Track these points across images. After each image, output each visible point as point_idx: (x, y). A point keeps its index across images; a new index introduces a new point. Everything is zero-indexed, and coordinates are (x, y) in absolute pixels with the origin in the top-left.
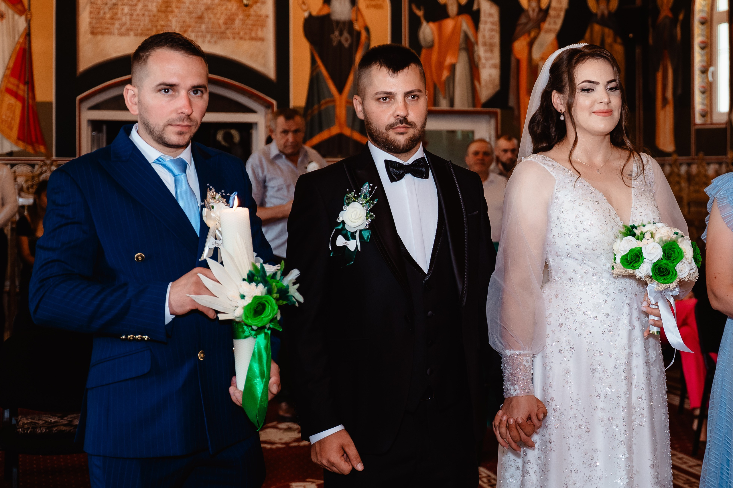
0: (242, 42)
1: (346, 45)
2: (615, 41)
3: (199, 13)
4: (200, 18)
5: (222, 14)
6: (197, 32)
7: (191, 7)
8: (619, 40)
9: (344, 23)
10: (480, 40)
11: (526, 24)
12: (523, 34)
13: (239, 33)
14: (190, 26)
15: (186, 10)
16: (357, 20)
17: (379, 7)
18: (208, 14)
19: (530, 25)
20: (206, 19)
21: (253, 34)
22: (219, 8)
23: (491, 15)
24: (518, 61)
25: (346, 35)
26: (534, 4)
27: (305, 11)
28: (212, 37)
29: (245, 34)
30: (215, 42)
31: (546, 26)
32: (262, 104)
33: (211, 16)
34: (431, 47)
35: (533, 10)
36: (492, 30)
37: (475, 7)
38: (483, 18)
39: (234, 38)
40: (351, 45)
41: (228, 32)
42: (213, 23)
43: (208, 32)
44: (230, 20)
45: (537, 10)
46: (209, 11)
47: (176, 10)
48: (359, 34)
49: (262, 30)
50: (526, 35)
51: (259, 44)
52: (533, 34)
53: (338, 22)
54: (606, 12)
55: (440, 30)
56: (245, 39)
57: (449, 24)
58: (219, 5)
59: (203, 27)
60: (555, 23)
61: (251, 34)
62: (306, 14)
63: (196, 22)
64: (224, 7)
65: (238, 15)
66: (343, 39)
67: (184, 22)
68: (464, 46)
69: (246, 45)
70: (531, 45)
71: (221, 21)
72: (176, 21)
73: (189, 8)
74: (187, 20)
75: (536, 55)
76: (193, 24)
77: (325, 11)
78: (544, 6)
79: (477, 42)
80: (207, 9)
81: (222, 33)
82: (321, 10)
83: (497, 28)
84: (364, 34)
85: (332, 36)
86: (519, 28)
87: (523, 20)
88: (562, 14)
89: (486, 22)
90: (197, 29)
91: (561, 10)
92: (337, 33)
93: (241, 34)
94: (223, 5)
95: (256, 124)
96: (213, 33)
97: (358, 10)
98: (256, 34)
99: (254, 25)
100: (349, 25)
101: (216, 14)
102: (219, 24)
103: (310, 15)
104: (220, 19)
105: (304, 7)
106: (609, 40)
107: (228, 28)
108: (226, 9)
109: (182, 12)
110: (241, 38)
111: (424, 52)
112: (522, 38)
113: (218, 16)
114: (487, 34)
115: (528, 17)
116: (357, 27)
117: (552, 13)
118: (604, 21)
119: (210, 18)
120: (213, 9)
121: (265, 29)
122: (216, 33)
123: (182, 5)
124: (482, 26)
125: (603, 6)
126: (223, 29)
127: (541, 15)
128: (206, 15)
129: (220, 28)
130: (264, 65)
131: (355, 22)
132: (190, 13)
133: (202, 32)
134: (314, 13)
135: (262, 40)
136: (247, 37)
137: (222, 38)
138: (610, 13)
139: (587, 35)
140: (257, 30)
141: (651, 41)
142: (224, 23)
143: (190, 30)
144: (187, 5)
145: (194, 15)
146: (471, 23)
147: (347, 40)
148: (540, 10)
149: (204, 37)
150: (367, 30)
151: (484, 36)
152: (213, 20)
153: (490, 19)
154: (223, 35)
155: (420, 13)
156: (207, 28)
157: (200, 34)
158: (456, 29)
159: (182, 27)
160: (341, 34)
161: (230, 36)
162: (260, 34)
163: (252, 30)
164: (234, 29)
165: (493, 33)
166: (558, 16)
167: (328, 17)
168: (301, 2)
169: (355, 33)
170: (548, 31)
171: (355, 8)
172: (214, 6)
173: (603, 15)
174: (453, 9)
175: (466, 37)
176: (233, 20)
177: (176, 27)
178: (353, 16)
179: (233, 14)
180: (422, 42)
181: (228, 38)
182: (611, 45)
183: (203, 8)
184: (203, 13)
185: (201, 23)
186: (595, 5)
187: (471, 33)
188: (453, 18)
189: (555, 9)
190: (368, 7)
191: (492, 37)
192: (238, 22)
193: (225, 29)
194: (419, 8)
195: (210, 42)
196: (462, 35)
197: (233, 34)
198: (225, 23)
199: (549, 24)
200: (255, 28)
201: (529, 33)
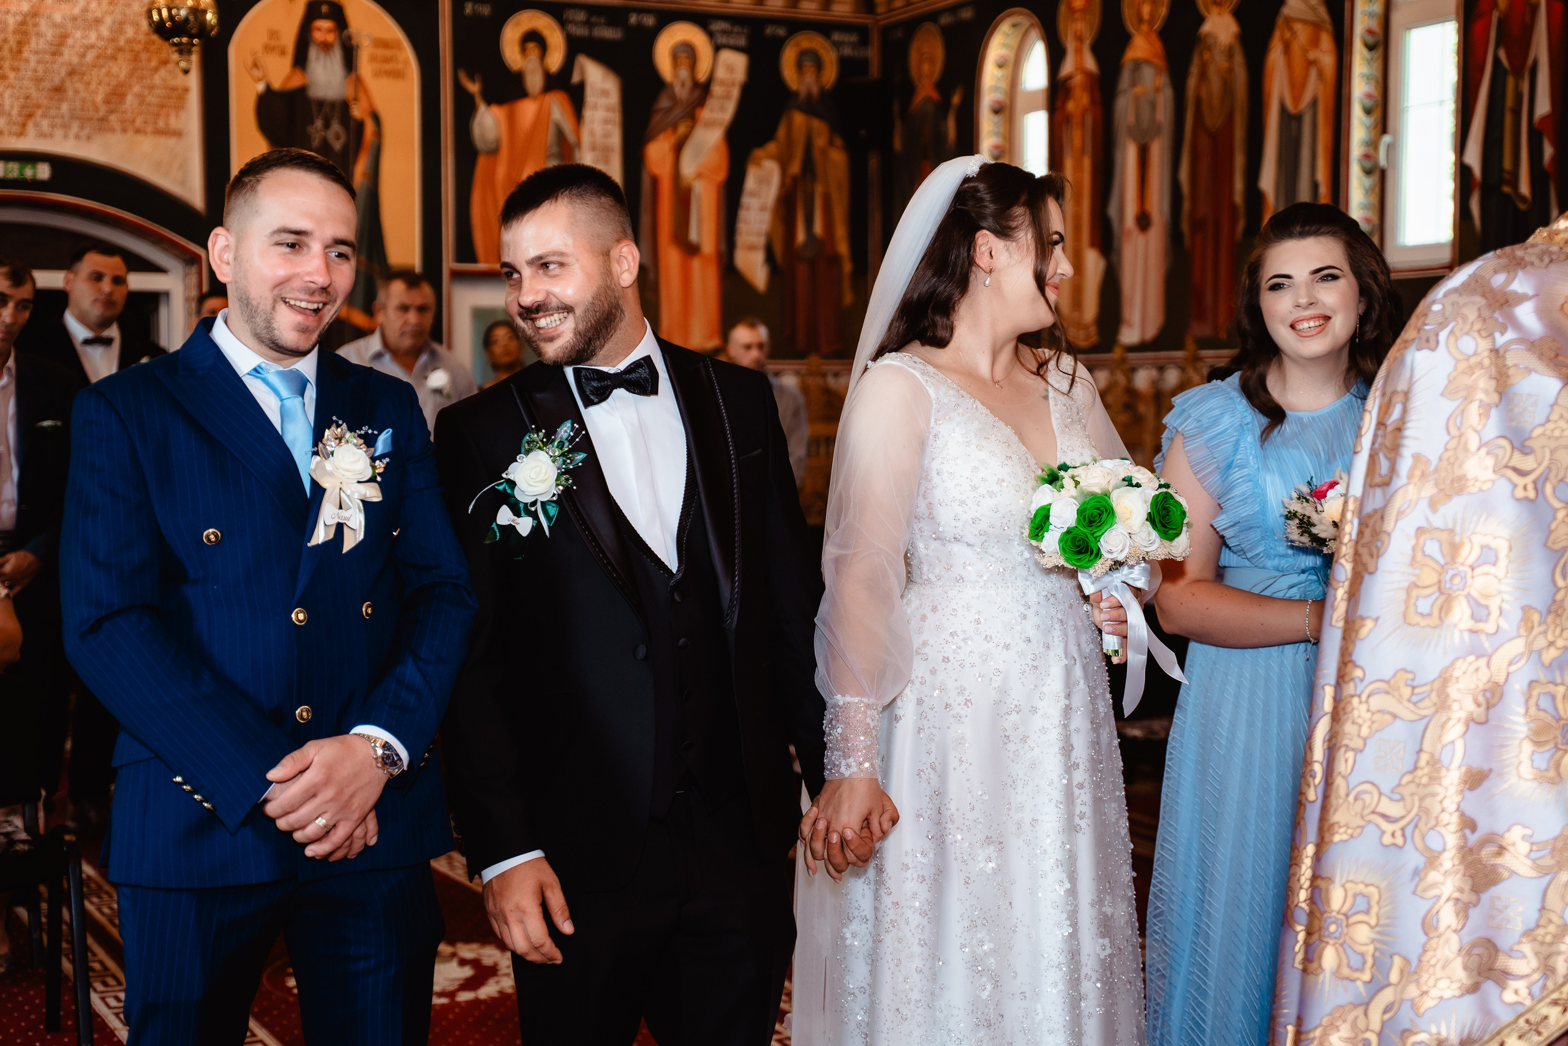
0: (139, 138)
1: (337, 145)
2: (831, 143)
3: (57, 81)
4: (59, 90)
5: (100, 83)
6: (54, 117)
7: (41, 68)
8: (839, 142)
9: (333, 104)
10: (586, 139)
11: (669, 110)
12: (663, 129)
13: (133, 121)
14: (38, 106)
15: (29, 73)
16: (356, 99)
17: (398, 75)
18: (72, 83)
19: (677, 112)
20: (70, 93)
21: (161, 124)
22: (95, 72)
23: (605, 93)
24: (655, 181)
25: (336, 127)
26: (684, 73)
27: (260, 80)
28: (82, 128)
29: (145, 122)
30: (89, 138)
31: (706, 114)
32: (177, 256)
33: (80, 86)
34: (494, 152)
35: (683, 85)
36: (606, 122)
37: (576, 78)
38: (590, 98)
39: (124, 130)
40: (346, 147)
41: (113, 118)
42: (84, 101)
43: (73, 117)
44: (116, 95)
45: (689, 84)
46: (76, 78)
47: (12, 75)
48: (360, 125)
49: (177, 116)
50: (669, 131)
51: (172, 142)
52: (682, 130)
53: (321, 103)
54: (815, 90)
55: (512, 120)
56: (146, 133)
57: (528, 109)
58: (94, 66)
59: (65, 107)
60: (722, 109)
61: (156, 123)
62: (261, 87)
63: (51, 99)
64: (104, 71)
65: (131, 87)
66: (330, 135)
67: (27, 97)
68: (555, 150)
69: (147, 144)
70: (678, 149)
71: (99, 98)
72: (12, 96)
73: (35, 71)
74: (33, 93)
75: (689, 167)
76: (45, 102)
77: (296, 82)
78: (702, 75)
79: (579, 144)
80: (72, 73)
81: (103, 120)
82: (288, 78)
83: (616, 116)
84: (369, 128)
85: (311, 130)
86: (656, 119)
87: (664, 103)
88: (736, 93)
89: (595, 107)
90: (53, 112)
91: (733, 84)
92: (319, 123)
93: (139, 122)
94: (102, 66)
95: (167, 294)
96: (84, 121)
97: (359, 82)
98: (167, 124)
99: (162, 106)
100: (342, 108)
101: (88, 84)
102: (94, 103)
103: (269, 89)
104: (97, 93)
105: (258, 73)
106: (820, 141)
107: (112, 112)
108: (108, 74)
109: (23, 79)
110: (138, 131)
111: (482, 162)
112: (661, 137)
113: (93, 86)
114: (598, 129)
115: (673, 97)
116: (357, 112)
117: (717, 89)
118: (812, 107)
119: (76, 92)
120: (84, 74)
121: (183, 115)
122: (90, 119)
123: (22, 66)
124: (588, 114)
125: (810, 78)
126: (102, 112)
127: (697, 93)
128: (68, 84)
129: (97, 109)
130: (183, 183)
131: (353, 102)
132: (38, 80)
133: (63, 117)
134: (277, 85)
135: (178, 134)
136: (150, 129)
137: (101, 130)
138: (823, 92)
139: (781, 132)
140: (168, 115)
141: (898, 144)
142: (104, 102)
143: (39, 112)
144: (33, 64)
145: (47, 84)
146: (568, 108)
147: (338, 138)
148: (696, 84)
149: (66, 127)
150: (376, 118)
151: (592, 133)
152: (83, 94)
153: (603, 101)
154: (102, 125)
155: (474, 88)
156: (72, 110)
157: (58, 121)
158: (541, 118)
159: (23, 107)
160: (327, 125)
161: (117, 126)
162: (173, 123)
163: (158, 115)
164: (124, 112)
165: (609, 127)
166: (727, 97)
167: (302, 91)
168: (250, 63)
169: (352, 124)
170: (710, 124)
171: (353, 76)
172: (84, 69)
173: (809, 95)
174: (534, 81)
175: (560, 134)
176: (122, 96)
177: (12, 107)
178: (349, 92)
179: (121, 85)
180: (479, 143)
181: (113, 130)
182: (824, 152)
183: (63, 72)
184: (63, 82)
185: (61, 100)
186: (795, 76)
187: (568, 127)
188: (535, 98)
189: (722, 83)
190: (377, 74)
191: (607, 135)
192: (129, 98)
193: (107, 112)
194: (472, 78)
195: (77, 137)
196: (551, 132)
197: (122, 122)
198: (107, 102)
199: (712, 110)
200: (164, 111)
201: (675, 127)
